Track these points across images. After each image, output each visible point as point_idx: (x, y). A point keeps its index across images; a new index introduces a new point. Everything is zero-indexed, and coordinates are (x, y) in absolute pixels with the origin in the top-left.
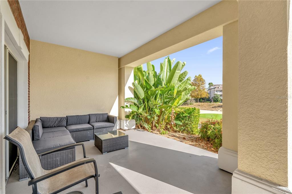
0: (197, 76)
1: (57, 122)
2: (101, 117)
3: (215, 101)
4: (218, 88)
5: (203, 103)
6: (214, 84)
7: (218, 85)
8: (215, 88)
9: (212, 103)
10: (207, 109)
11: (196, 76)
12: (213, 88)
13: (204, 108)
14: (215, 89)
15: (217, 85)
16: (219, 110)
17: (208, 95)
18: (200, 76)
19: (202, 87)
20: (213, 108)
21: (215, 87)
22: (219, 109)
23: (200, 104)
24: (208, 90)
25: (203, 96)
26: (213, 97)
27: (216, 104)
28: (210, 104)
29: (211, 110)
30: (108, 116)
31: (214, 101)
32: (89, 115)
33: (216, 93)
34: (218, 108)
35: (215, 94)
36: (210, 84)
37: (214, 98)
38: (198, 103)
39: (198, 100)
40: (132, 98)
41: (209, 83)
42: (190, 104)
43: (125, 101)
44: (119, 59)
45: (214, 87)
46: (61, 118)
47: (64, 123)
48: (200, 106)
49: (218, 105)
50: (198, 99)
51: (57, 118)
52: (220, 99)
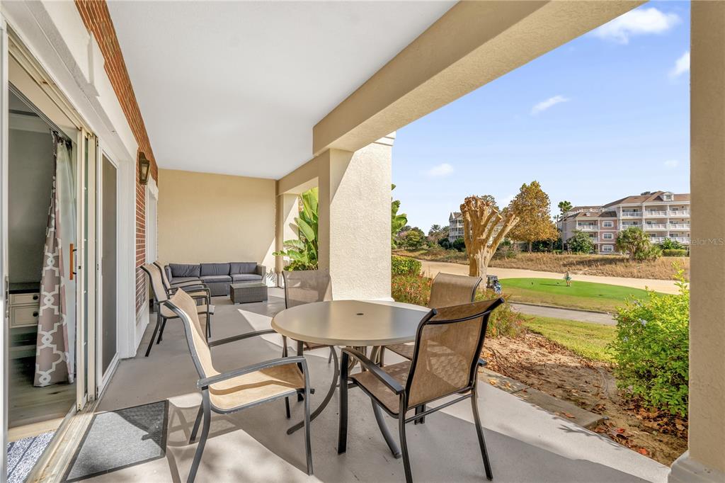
0: (528, 184)
1: (188, 271)
2: (247, 267)
3: (575, 250)
4: (585, 215)
5: (540, 255)
6: (574, 205)
7: (584, 208)
8: (576, 215)
9: (565, 254)
10: (548, 269)
11: (524, 185)
12: (571, 216)
13: (543, 266)
14: (577, 219)
15: (580, 208)
16: (581, 272)
17: (557, 233)
18: (535, 184)
19: (540, 214)
20: (565, 265)
21: (578, 212)
22: (581, 270)
23: (534, 255)
24: (559, 220)
25: (544, 237)
26: (570, 239)
27: (573, 258)
28: (559, 256)
29: (559, 272)
30: (257, 266)
31: (572, 249)
32: (230, 264)
33: (578, 228)
34: (578, 266)
35: (576, 232)
36: (564, 206)
37: (572, 240)
38: (529, 255)
39: (531, 247)
40: (294, 241)
41: (561, 204)
42: (509, 257)
43: (284, 246)
44: (277, 183)
45: (576, 213)
46: (194, 266)
47: (198, 273)
48: (532, 260)
49: (579, 260)
50: (531, 243)
51: (189, 266)
52: (590, 243)
